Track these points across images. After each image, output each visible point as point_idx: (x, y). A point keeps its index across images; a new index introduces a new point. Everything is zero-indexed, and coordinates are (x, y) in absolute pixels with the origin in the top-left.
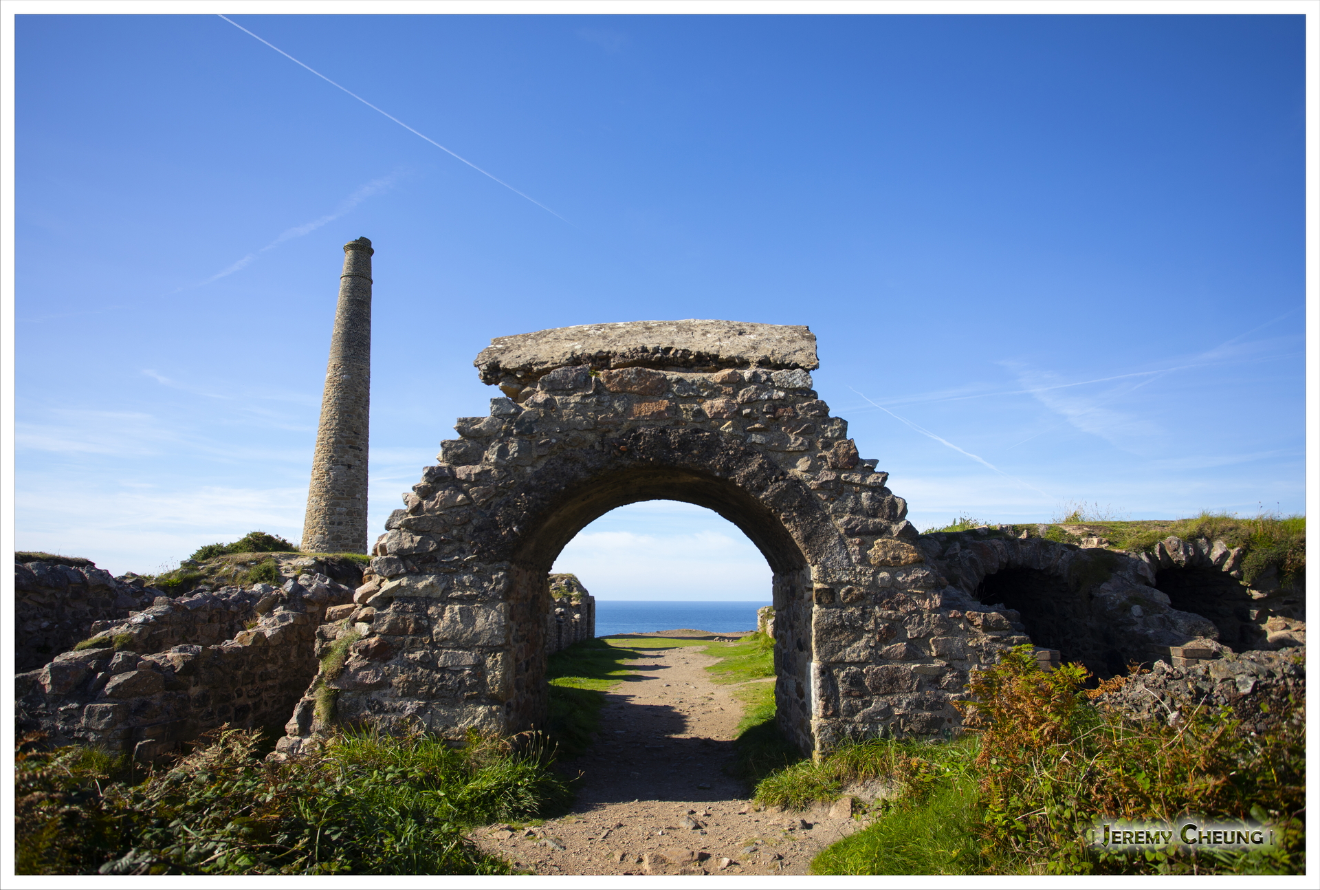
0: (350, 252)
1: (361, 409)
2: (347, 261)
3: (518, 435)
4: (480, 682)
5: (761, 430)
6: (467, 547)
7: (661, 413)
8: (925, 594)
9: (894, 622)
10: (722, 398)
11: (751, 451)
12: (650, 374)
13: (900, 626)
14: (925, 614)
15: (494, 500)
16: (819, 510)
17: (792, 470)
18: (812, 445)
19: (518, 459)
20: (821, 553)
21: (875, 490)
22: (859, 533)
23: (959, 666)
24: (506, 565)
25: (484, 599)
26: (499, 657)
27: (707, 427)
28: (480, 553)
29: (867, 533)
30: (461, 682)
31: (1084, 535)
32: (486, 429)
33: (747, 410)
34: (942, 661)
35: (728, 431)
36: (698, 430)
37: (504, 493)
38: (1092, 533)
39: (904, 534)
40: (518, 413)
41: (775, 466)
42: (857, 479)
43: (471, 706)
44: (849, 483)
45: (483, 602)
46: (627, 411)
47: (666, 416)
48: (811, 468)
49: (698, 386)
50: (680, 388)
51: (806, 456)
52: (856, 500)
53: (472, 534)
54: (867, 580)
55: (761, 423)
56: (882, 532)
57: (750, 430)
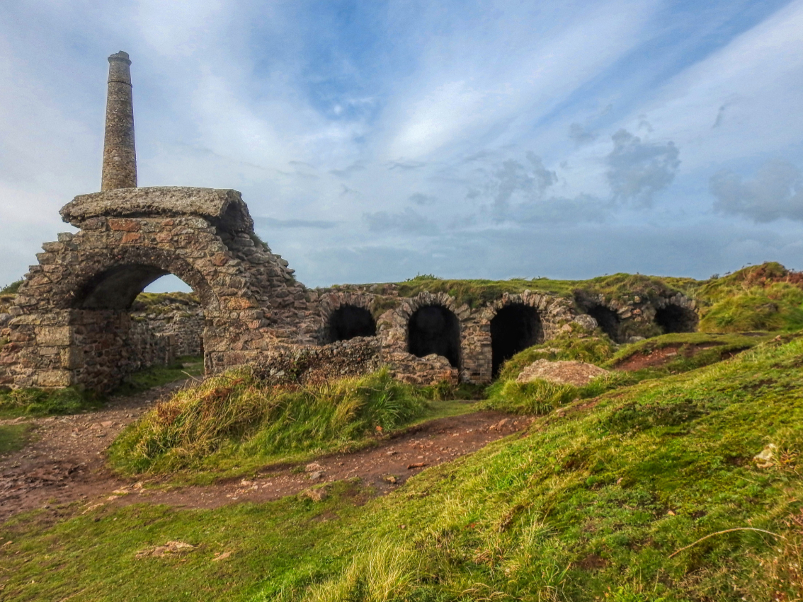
3: (71, 250)
4: (59, 361)
5: (182, 248)
6: (51, 302)
7: (136, 240)
8: (252, 322)
9: (238, 334)
10: (165, 233)
11: (178, 257)
12: (131, 221)
13: (241, 335)
14: (252, 330)
15: (62, 281)
16: (207, 284)
17: (196, 266)
18: (205, 254)
19: (71, 262)
20: (207, 304)
21: (232, 275)
22: (224, 295)
23: (265, 353)
24: (69, 310)
25: (60, 325)
26: (67, 350)
27: (158, 246)
28: (56, 305)
29: (228, 295)
30: (51, 361)
31: (390, 289)
32: (56, 247)
33: (176, 238)
34: (259, 350)
35: (167, 248)
36: (154, 248)
37: (67, 278)
38: (394, 289)
39: (244, 295)
40: (71, 240)
41: (188, 264)
42: (224, 271)
43: (55, 371)
44: (221, 272)
45: (60, 326)
46: (121, 239)
47: (139, 241)
48: (205, 266)
49: (155, 227)
50: (146, 227)
51: (203, 260)
52: (224, 280)
53: (53, 296)
54: (227, 315)
55: (183, 244)
56: (234, 294)
57: (178, 248)
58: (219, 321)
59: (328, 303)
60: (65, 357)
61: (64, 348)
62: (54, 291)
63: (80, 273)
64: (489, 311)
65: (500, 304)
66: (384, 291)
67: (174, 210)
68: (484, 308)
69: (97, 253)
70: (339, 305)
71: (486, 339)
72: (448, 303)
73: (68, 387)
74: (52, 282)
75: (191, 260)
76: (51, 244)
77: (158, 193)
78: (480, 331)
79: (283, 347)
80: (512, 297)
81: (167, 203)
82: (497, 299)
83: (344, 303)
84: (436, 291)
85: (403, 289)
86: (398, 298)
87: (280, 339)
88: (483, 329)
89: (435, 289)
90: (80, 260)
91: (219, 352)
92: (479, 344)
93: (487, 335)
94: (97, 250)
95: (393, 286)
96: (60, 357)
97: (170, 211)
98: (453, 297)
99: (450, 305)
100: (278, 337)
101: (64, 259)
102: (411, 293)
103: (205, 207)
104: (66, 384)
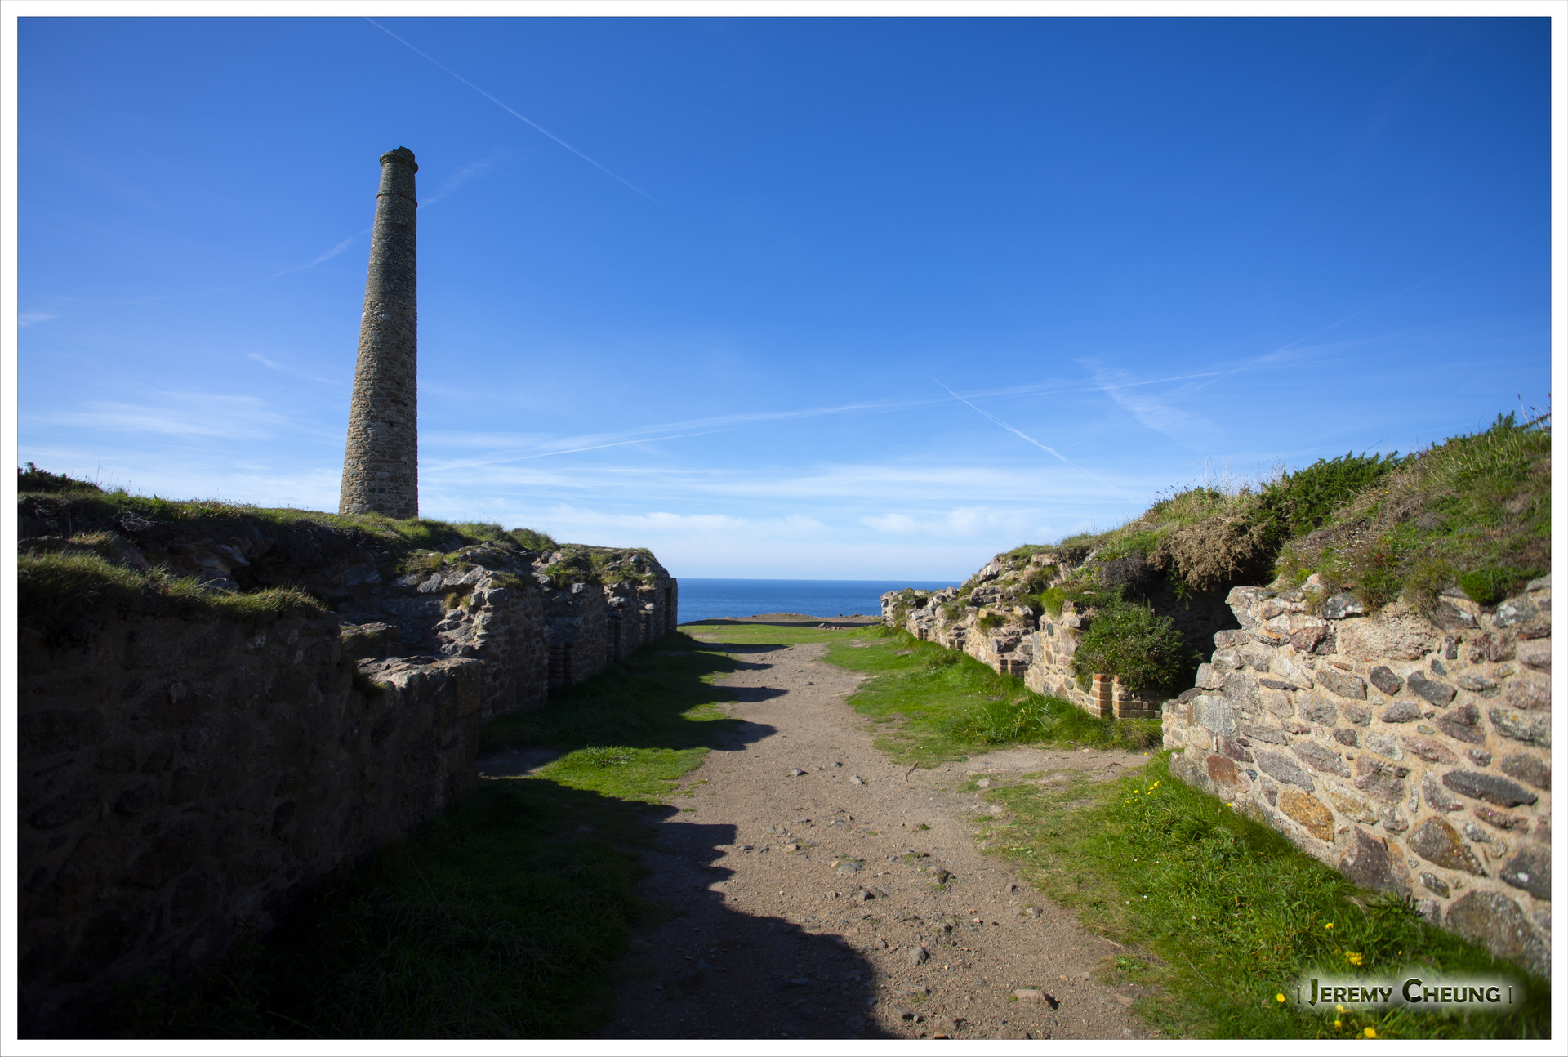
0: (387, 165)
1: (405, 356)
2: (383, 176)
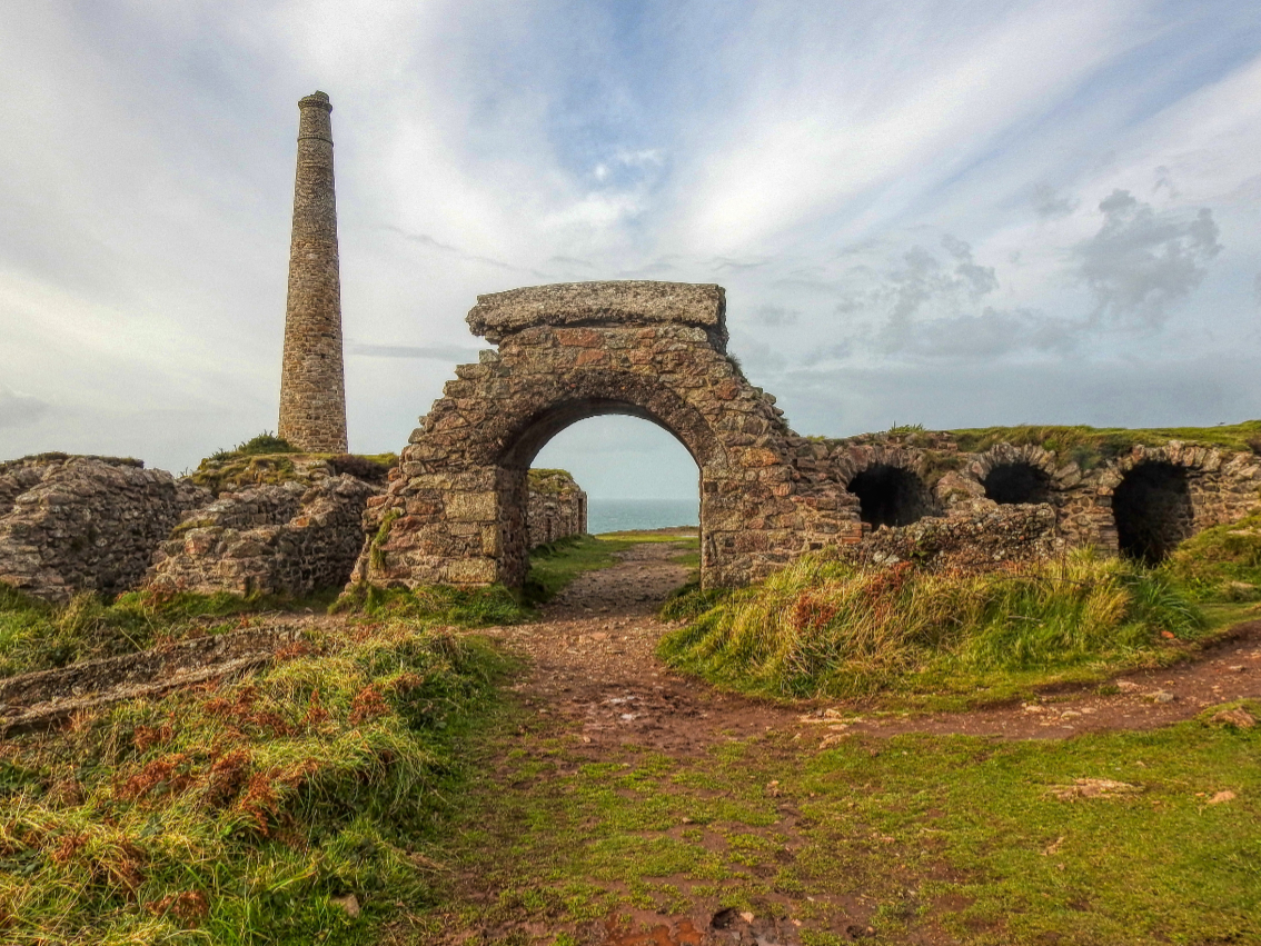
0: (305, 110)
3: (500, 376)
4: (480, 545)
5: (669, 372)
6: (467, 455)
7: (599, 361)
8: (778, 486)
9: (756, 504)
10: (643, 349)
11: (662, 387)
12: (592, 332)
13: (760, 507)
14: (778, 499)
15: (485, 423)
16: (708, 428)
17: (690, 400)
18: (704, 382)
19: (500, 393)
20: (708, 458)
21: (746, 413)
22: (735, 445)
23: (799, 534)
24: (494, 467)
25: (481, 490)
26: (492, 528)
27: (631, 370)
28: (475, 459)
29: (741, 445)
30: (467, 545)
31: (942, 440)
32: (477, 372)
33: (659, 358)
34: (789, 530)
35: (648, 372)
36: (625, 373)
37: (492, 418)
38: (948, 440)
39: (768, 444)
40: (500, 361)
41: (679, 397)
42: (735, 407)
43: (474, 560)
44: (731, 409)
45: (480, 492)
46: (575, 359)
47: (602, 362)
48: (704, 400)
49: (626, 341)
50: (613, 342)
51: (701, 390)
52: (734, 422)
53: (470, 446)
54: (739, 476)
55: (670, 366)
56: (750, 443)
57: (662, 373)
58: (726, 484)
59: (848, 461)
60: (489, 539)
61: (488, 524)
62: (472, 438)
63: (512, 410)
64: (1111, 474)
65: (1128, 462)
66: (931, 443)
67: (647, 316)
68: (1102, 470)
69: (540, 380)
70: (866, 465)
71: (1106, 519)
72: (1043, 461)
73: (493, 584)
74: (469, 424)
75: (683, 391)
76: (470, 366)
77: (611, 291)
78: (1094, 505)
79: (828, 525)
80: (1150, 452)
81: (632, 305)
82: (1122, 456)
83: (874, 461)
84: (1021, 443)
85: (966, 440)
86: (960, 454)
87: (823, 513)
88: (1100, 502)
89: (1020, 440)
90: (512, 391)
91: (726, 531)
92: (1095, 526)
93: (1107, 512)
94: (538, 376)
95: (946, 435)
96: (481, 539)
97: (640, 316)
98: (1052, 452)
99: (1046, 465)
100: (819, 509)
101: (489, 389)
102: (979, 445)
103: (692, 310)
104: (491, 580)
